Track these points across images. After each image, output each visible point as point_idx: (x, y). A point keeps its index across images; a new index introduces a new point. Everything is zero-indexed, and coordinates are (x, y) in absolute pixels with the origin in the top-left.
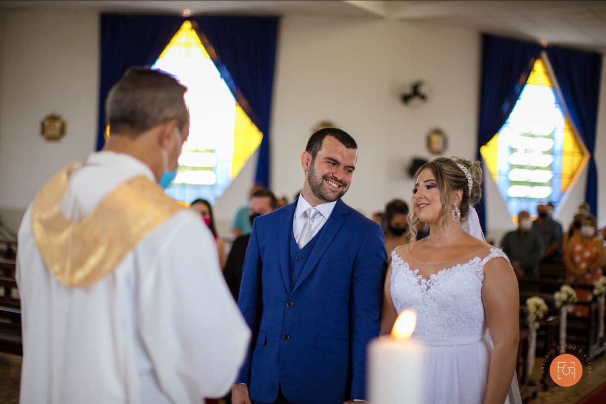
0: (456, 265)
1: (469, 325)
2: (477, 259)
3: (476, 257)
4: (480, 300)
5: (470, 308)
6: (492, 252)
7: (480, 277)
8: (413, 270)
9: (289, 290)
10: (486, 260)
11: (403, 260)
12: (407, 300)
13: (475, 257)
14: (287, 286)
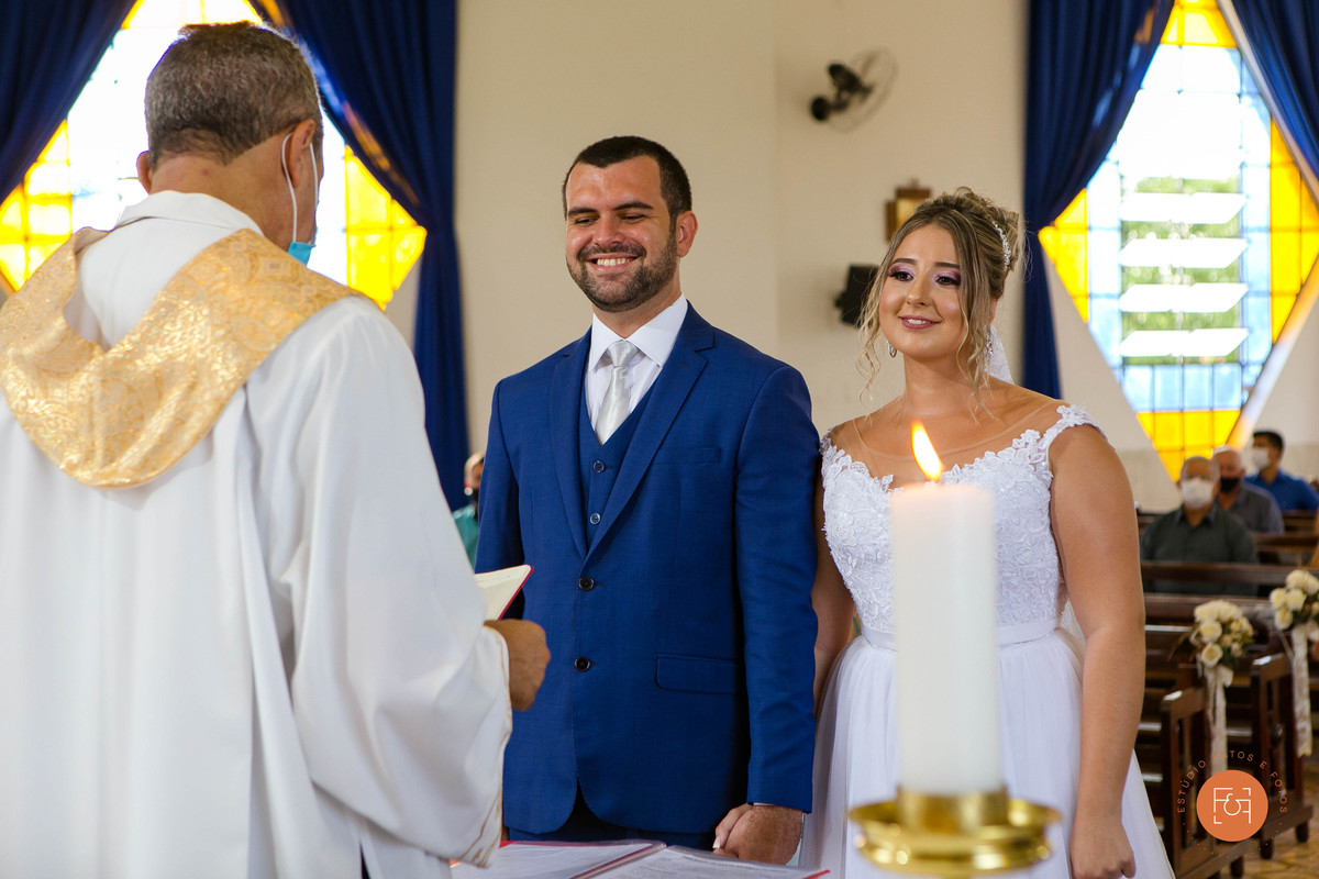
0: (982, 456)
1: (1027, 595)
2: (1030, 435)
3: (1028, 431)
4: (1048, 532)
5: (1027, 554)
6: (1064, 415)
7: (1045, 477)
8: (880, 478)
9: (581, 548)
10: (1052, 434)
11: (849, 457)
12: (871, 550)
13: (1024, 432)
14: (578, 540)
